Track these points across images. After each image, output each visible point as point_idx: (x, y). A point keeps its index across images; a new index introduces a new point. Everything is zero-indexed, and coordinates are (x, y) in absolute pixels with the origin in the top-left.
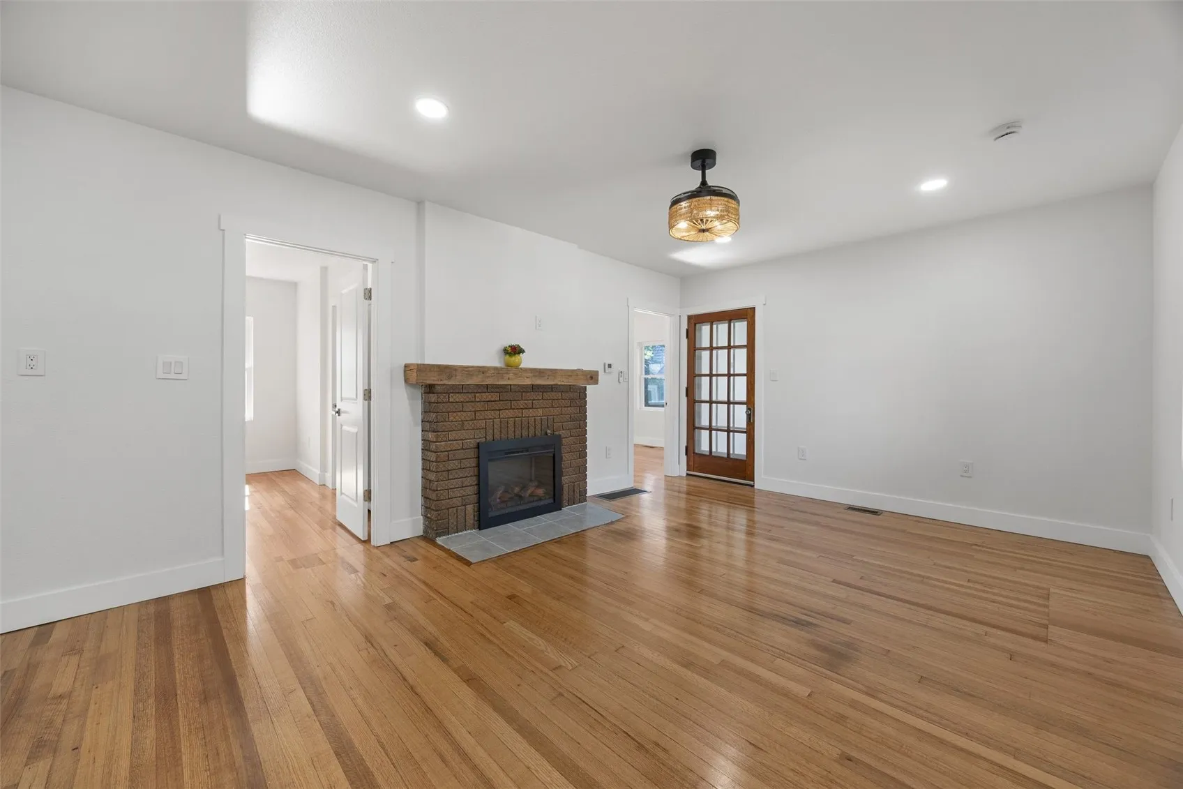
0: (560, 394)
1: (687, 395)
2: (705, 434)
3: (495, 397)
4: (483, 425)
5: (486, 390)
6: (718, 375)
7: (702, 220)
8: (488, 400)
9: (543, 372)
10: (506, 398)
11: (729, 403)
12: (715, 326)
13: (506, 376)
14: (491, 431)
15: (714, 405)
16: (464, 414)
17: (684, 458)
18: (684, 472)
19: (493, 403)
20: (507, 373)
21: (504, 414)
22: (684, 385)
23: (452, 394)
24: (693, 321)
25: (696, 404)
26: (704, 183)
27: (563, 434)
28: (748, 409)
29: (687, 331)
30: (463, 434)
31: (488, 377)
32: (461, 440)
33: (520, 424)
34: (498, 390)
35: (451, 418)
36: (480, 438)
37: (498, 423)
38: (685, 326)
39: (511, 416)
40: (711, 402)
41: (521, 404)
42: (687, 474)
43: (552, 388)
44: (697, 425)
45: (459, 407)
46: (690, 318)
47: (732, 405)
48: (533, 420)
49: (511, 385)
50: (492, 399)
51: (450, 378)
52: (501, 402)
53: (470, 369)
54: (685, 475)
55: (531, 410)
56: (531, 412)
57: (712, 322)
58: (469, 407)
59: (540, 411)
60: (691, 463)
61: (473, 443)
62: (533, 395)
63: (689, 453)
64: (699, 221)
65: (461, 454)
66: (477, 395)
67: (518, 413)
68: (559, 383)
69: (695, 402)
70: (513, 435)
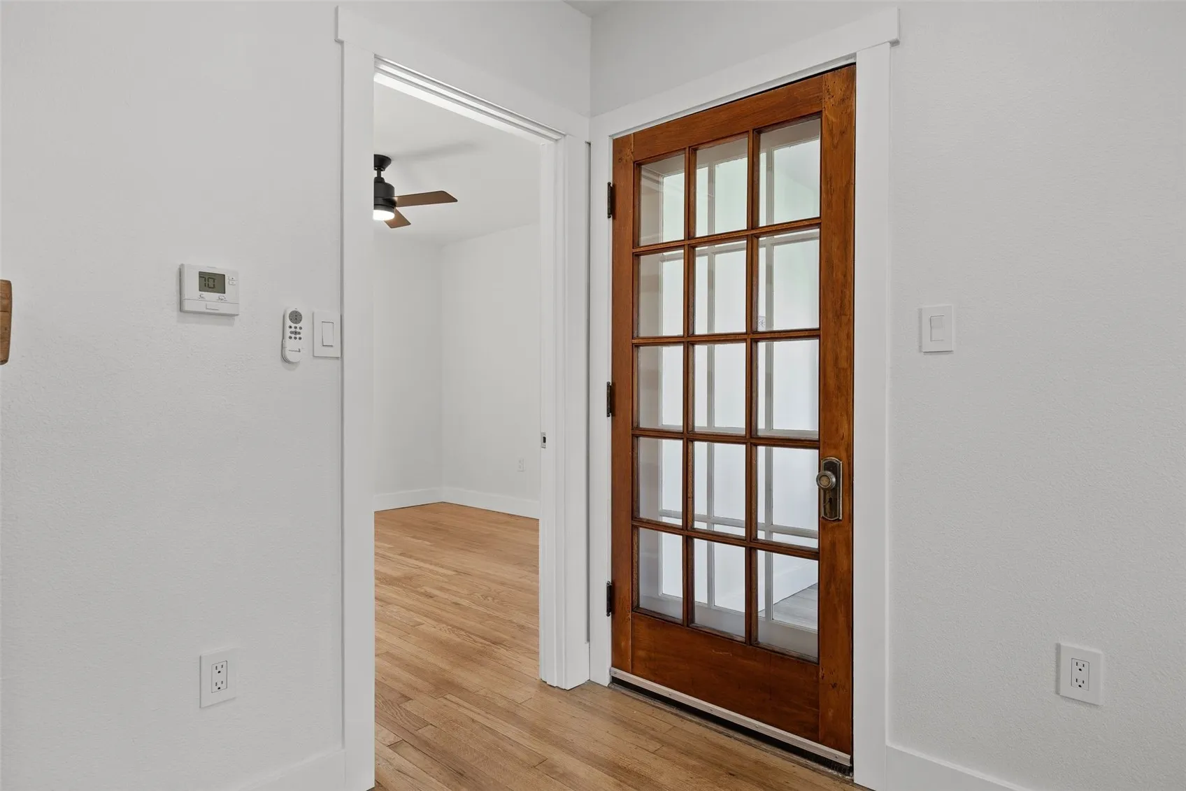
1: (612, 410)
2: (671, 545)
6: (714, 339)
11: (751, 439)
12: (702, 174)
15: (700, 448)
17: (603, 624)
18: (601, 669)
22: (603, 375)
24: (629, 156)
25: (643, 441)
28: (827, 466)
29: (612, 191)
38: (604, 174)
40: (688, 436)
42: (615, 680)
44: (644, 514)
46: (619, 145)
47: (761, 450)
54: (606, 681)
57: (693, 150)
60: (627, 644)
63: (618, 607)
69: (638, 433)
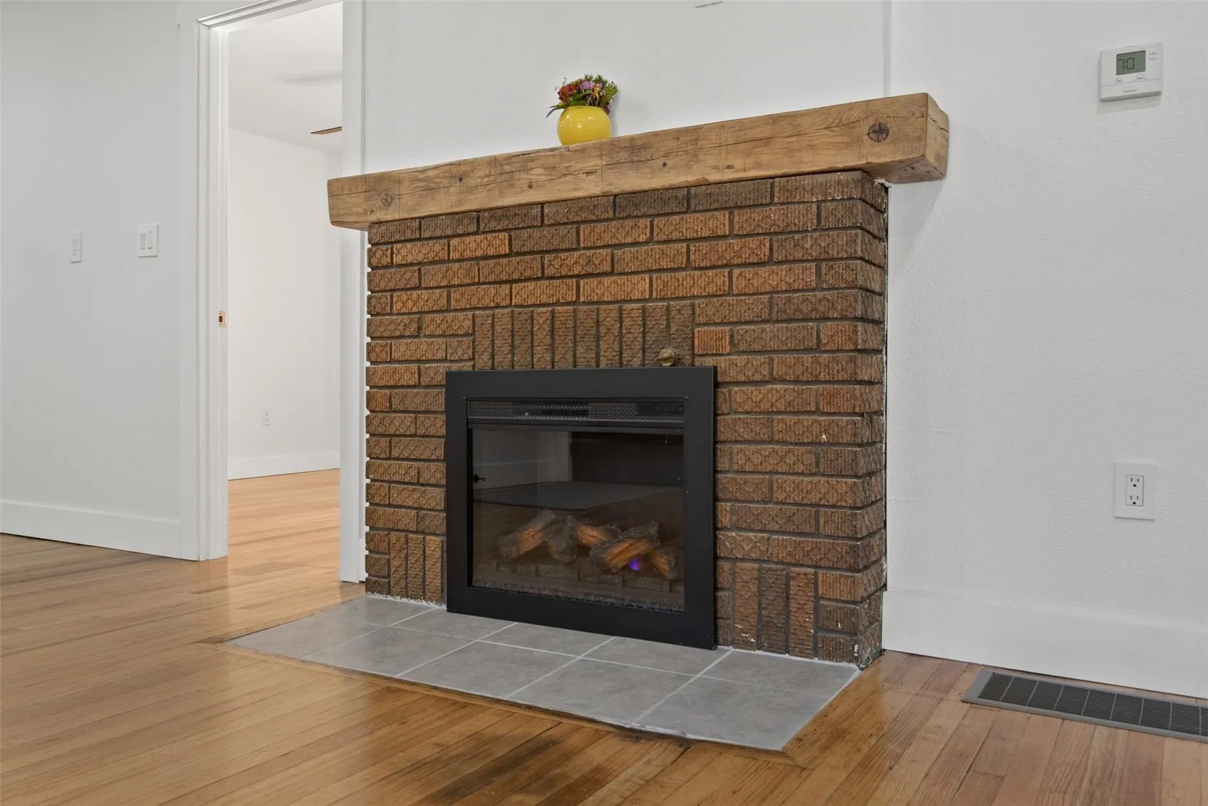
0: (723, 215)
3: (499, 243)
4: (468, 324)
5: (473, 227)
8: (479, 253)
9: (644, 147)
10: (529, 246)
13: (524, 178)
14: (487, 343)
16: (424, 294)
19: (493, 261)
21: (525, 292)
23: (399, 246)
27: (731, 366)
30: (421, 347)
31: (472, 190)
32: (418, 361)
33: (570, 324)
34: (504, 224)
35: (397, 306)
36: (460, 360)
37: (507, 319)
39: (544, 299)
41: (575, 260)
45: (411, 276)
48: (615, 314)
49: (542, 204)
50: (491, 252)
51: (387, 202)
52: (515, 260)
53: (431, 173)
55: (607, 280)
56: (607, 288)
58: (434, 275)
59: (640, 286)
61: (437, 372)
62: (614, 230)
65: (417, 399)
66: (454, 242)
67: (565, 291)
68: (714, 177)
70: (548, 357)
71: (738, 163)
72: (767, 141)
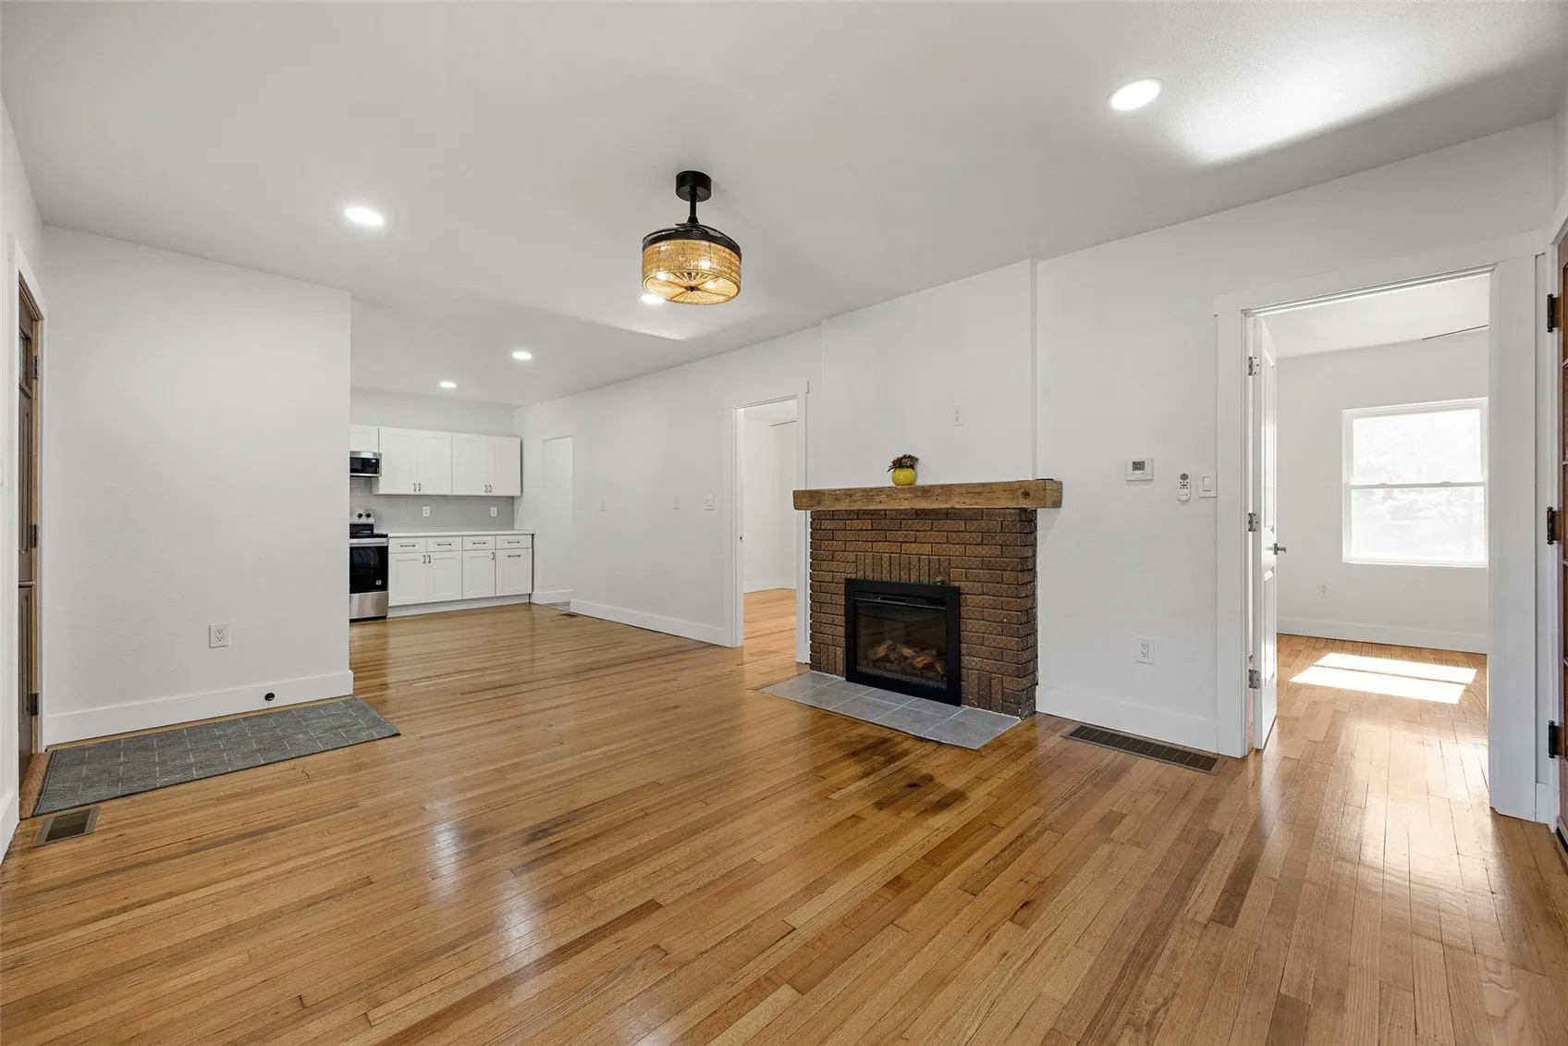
0: (962, 523)
3: (867, 524)
4: (854, 558)
5: (856, 517)
7: (689, 274)
8: (858, 528)
9: (928, 491)
10: (880, 527)
14: (862, 567)
16: (835, 543)
19: (865, 532)
20: (878, 495)
21: (878, 547)
23: (824, 521)
26: (693, 219)
27: (966, 587)
30: (834, 566)
31: (856, 501)
32: (833, 572)
33: (898, 562)
34: (870, 516)
36: (851, 573)
37: (870, 558)
39: (887, 551)
41: (900, 535)
43: (947, 514)
45: (829, 534)
48: (917, 560)
49: (886, 510)
50: (864, 528)
51: (819, 503)
52: (874, 532)
53: (838, 492)
55: (913, 545)
56: (914, 548)
58: (839, 535)
59: (927, 549)
61: (841, 577)
62: (916, 524)
64: (686, 274)
65: (832, 588)
66: (848, 522)
67: (895, 548)
68: (958, 506)
70: (888, 575)
71: (967, 501)
72: (980, 493)
